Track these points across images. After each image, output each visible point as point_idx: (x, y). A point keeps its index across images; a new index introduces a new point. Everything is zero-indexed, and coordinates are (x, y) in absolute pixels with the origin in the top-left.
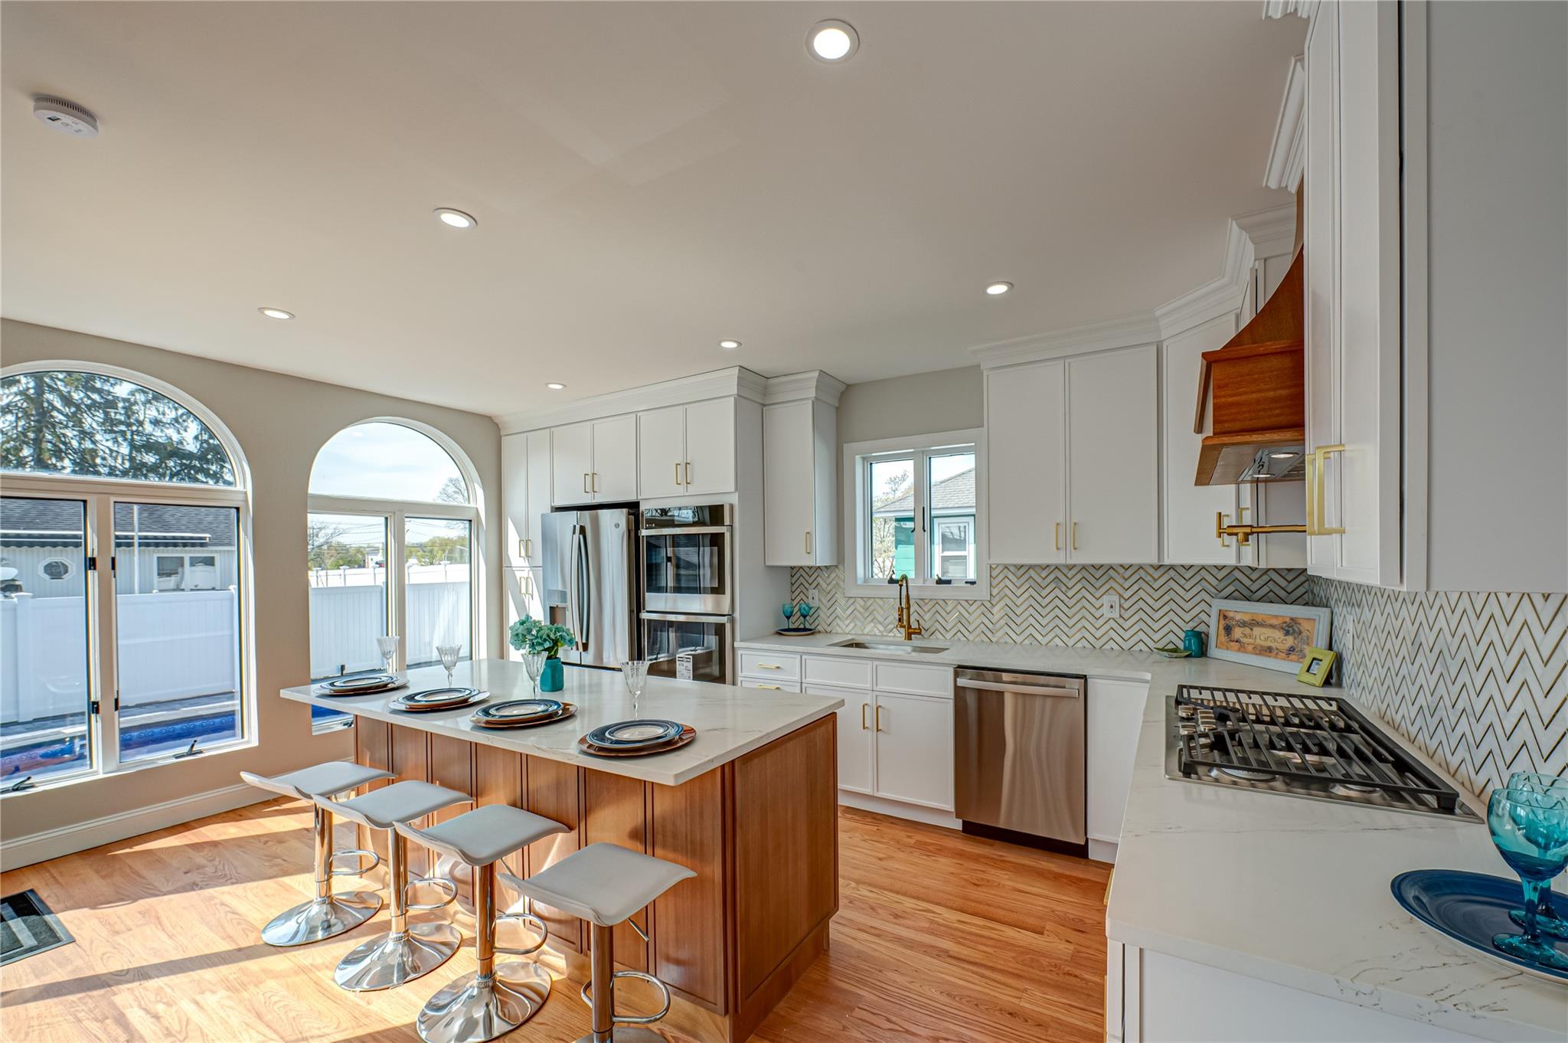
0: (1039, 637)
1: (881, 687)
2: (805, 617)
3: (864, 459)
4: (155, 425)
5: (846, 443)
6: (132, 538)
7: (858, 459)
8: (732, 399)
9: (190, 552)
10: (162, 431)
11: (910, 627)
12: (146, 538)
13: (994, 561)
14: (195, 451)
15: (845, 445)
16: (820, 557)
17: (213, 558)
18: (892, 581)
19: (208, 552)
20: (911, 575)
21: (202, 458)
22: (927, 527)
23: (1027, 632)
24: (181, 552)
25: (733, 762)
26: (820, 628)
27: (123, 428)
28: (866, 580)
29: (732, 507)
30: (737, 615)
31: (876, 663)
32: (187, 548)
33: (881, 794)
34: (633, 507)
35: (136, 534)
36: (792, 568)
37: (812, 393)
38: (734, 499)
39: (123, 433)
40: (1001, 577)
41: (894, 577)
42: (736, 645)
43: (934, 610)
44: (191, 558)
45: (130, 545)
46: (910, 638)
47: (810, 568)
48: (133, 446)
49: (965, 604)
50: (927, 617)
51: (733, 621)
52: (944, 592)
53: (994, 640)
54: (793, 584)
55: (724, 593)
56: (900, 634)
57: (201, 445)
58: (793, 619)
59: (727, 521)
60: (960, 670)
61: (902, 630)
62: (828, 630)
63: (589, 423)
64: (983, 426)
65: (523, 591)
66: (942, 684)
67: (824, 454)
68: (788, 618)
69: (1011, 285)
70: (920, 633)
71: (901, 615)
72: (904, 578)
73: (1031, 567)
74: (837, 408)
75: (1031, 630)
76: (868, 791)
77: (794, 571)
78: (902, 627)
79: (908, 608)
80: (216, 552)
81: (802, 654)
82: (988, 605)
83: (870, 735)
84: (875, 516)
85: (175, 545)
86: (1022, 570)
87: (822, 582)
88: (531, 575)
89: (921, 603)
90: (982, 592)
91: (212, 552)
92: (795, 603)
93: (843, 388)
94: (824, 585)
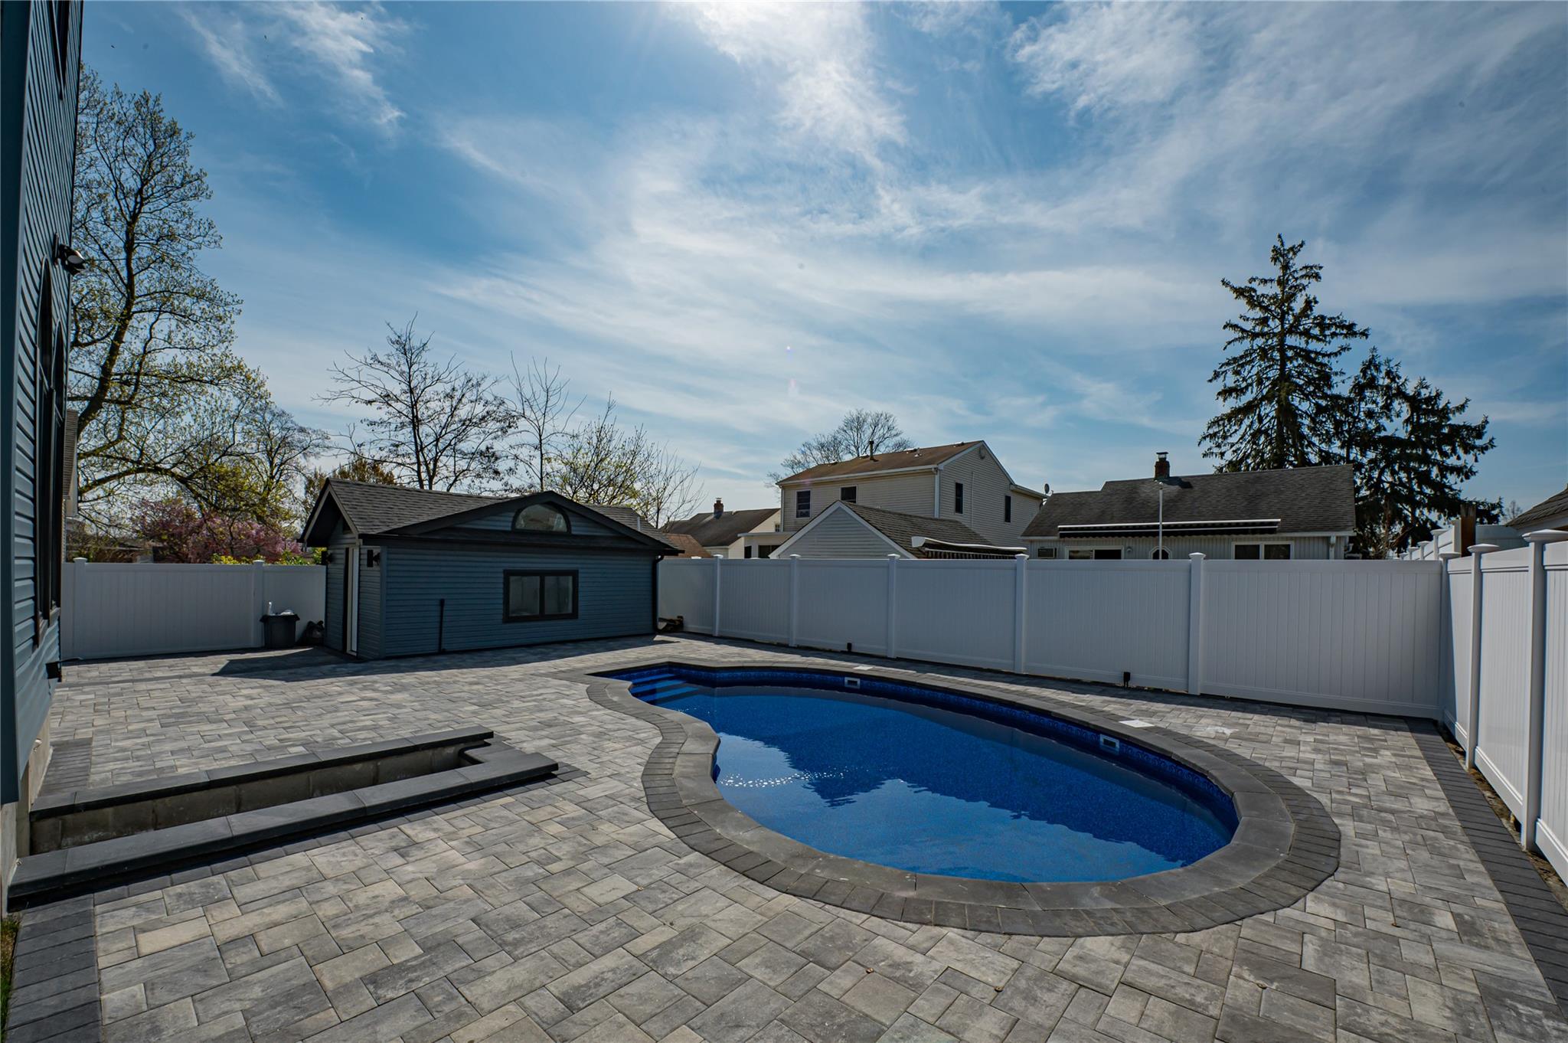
9: (1265, 539)
17: (1288, 546)
19: (1283, 539)
32: (1261, 536)
44: (1266, 546)
80: (1291, 539)
91: (1287, 539)
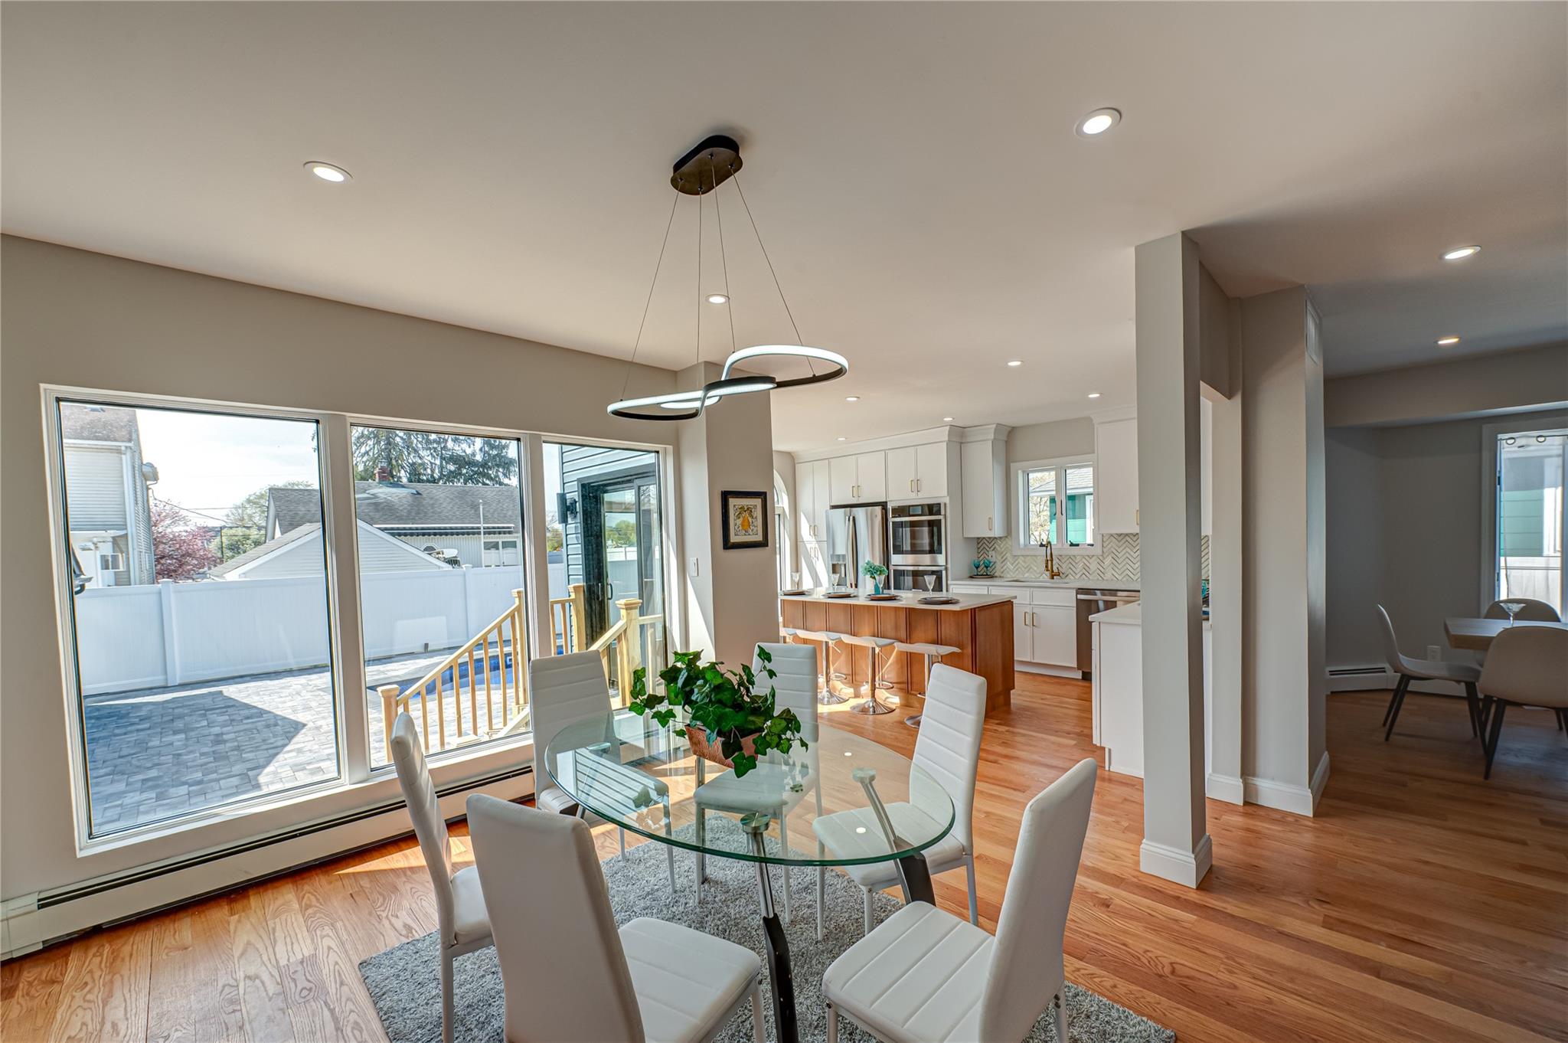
0: (1132, 576)
1: (1035, 603)
2: (987, 567)
3: (1023, 472)
4: (455, 442)
5: (1013, 462)
6: (479, 528)
7: (1020, 472)
8: (945, 443)
10: (459, 446)
11: (1053, 571)
12: (488, 528)
13: (1105, 532)
14: (480, 460)
15: (1011, 464)
16: (997, 531)
17: (515, 542)
18: (1042, 545)
19: (513, 537)
20: (1054, 541)
21: (484, 465)
22: (1064, 512)
23: (1124, 574)
24: (497, 538)
25: (975, 609)
26: (996, 574)
27: (435, 445)
28: (1025, 545)
29: (945, 504)
30: (949, 566)
31: (1032, 589)
32: (501, 535)
33: (1035, 661)
34: (883, 505)
35: (482, 525)
36: (978, 538)
37: (992, 436)
38: (947, 500)
39: (435, 449)
40: (1108, 541)
41: (1043, 543)
42: (949, 582)
43: (1068, 562)
44: (502, 542)
45: (479, 533)
46: (1053, 578)
47: (990, 538)
48: (443, 458)
49: (1087, 557)
50: (1064, 566)
51: (946, 569)
52: (1074, 551)
53: (1105, 578)
54: (979, 548)
55: (941, 553)
56: (1046, 576)
57: (484, 455)
58: (979, 569)
59: (943, 512)
60: (1080, 591)
61: (1048, 573)
62: (1002, 575)
63: (853, 457)
64: (1094, 453)
65: (813, 555)
66: (1069, 599)
67: (999, 471)
68: (977, 568)
69: (1101, 394)
70: (1059, 575)
71: (1047, 563)
72: (1049, 543)
73: (1127, 535)
74: (1006, 442)
75: (1127, 572)
76: (1029, 660)
77: (979, 540)
78: (1047, 570)
79: (1052, 561)
81: (988, 586)
82: (1101, 557)
83: (1029, 629)
84: (1031, 495)
85: (494, 533)
86: (1122, 537)
87: (997, 547)
88: (817, 546)
89: (1059, 557)
90: (1098, 550)
91: (515, 537)
92: (980, 559)
93: (1009, 429)
94: (999, 549)
